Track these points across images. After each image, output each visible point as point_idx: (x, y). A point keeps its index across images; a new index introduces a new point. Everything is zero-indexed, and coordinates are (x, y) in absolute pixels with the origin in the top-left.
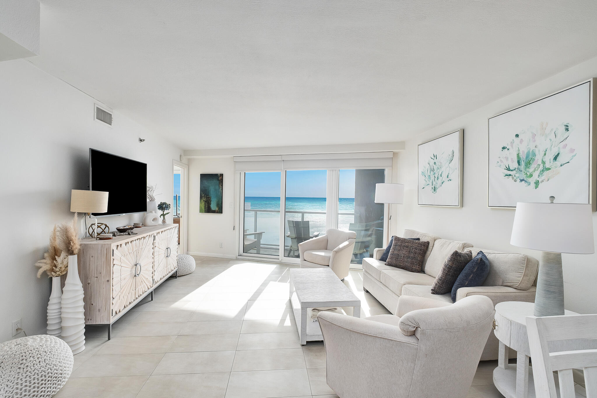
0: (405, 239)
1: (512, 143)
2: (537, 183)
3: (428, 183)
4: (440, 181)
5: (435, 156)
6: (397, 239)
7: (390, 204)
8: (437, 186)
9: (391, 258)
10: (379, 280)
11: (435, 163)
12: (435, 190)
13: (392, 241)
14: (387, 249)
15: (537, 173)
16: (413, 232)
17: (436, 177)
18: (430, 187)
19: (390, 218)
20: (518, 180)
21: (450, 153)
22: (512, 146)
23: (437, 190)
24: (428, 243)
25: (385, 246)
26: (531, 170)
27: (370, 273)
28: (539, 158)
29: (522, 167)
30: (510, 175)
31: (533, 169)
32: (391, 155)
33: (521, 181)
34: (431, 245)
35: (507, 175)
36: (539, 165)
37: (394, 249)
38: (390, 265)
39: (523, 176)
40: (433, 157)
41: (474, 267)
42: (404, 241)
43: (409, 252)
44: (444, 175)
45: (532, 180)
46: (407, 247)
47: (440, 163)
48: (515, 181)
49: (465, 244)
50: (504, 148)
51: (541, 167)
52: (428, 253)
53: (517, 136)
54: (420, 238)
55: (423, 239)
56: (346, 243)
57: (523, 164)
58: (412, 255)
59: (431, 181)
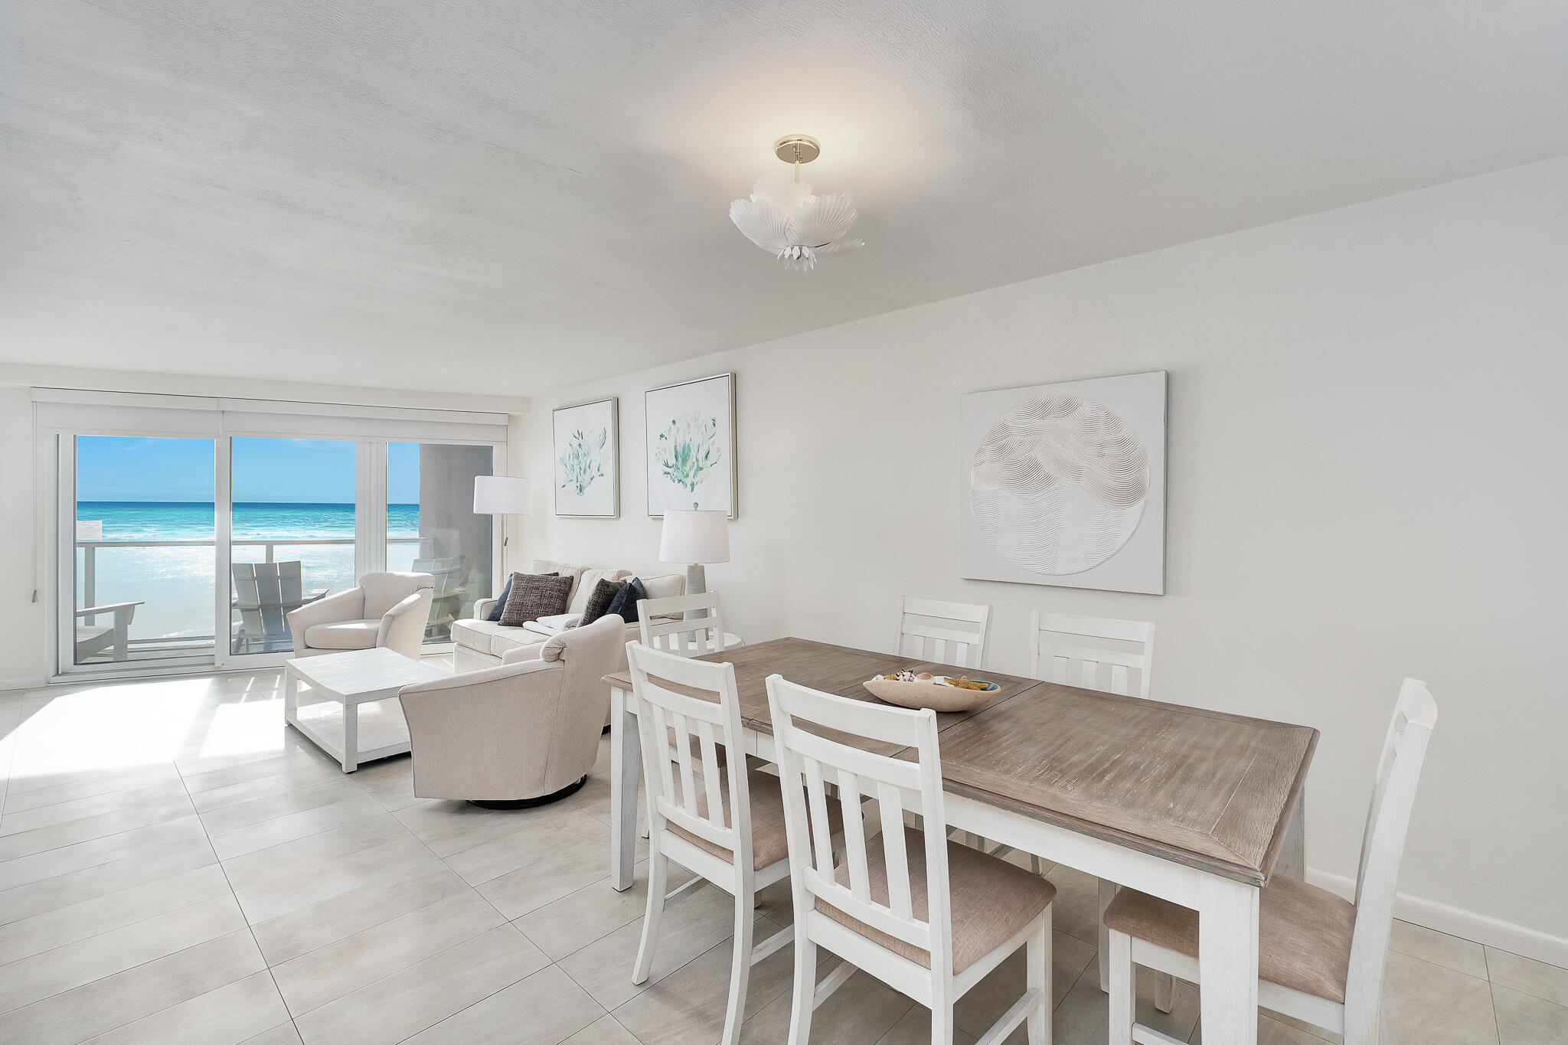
0: (533, 577)
1: (670, 430)
2: (693, 485)
3: (570, 477)
4: (587, 477)
5: (581, 434)
6: (518, 577)
7: (505, 517)
8: (584, 485)
9: (510, 611)
10: (488, 653)
11: (580, 445)
12: (581, 490)
13: (510, 582)
14: (500, 598)
15: (691, 474)
16: (548, 564)
17: (583, 469)
18: (574, 484)
19: (506, 543)
20: (677, 481)
21: (602, 432)
22: (669, 434)
23: (585, 491)
24: (572, 578)
25: (496, 595)
26: (687, 468)
27: (470, 645)
28: (693, 453)
29: (680, 464)
30: (669, 473)
31: (689, 468)
32: (504, 421)
33: (680, 481)
34: (575, 581)
35: (665, 473)
36: (694, 463)
37: (515, 595)
38: (507, 624)
39: (681, 477)
40: (577, 436)
41: (623, 597)
42: (532, 578)
43: (541, 596)
44: (594, 467)
45: (688, 481)
46: (537, 588)
47: (588, 446)
48: (674, 481)
49: (621, 572)
50: (662, 436)
51: (695, 467)
52: (572, 594)
53: (674, 422)
54: (560, 573)
55: (564, 574)
56: (414, 597)
57: (680, 459)
58: (545, 601)
59: (575, 473)
